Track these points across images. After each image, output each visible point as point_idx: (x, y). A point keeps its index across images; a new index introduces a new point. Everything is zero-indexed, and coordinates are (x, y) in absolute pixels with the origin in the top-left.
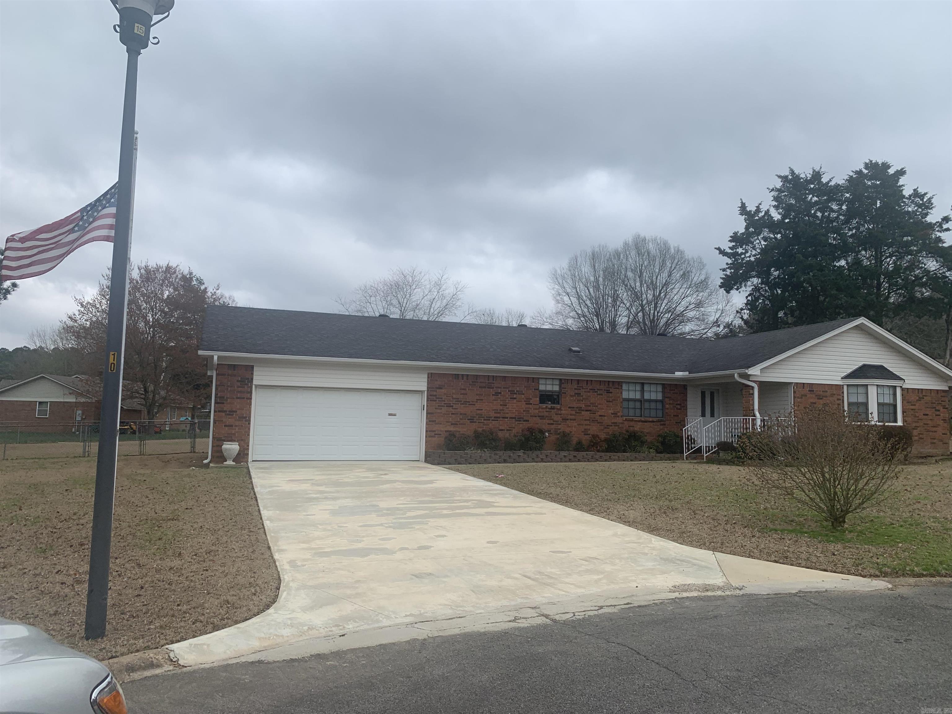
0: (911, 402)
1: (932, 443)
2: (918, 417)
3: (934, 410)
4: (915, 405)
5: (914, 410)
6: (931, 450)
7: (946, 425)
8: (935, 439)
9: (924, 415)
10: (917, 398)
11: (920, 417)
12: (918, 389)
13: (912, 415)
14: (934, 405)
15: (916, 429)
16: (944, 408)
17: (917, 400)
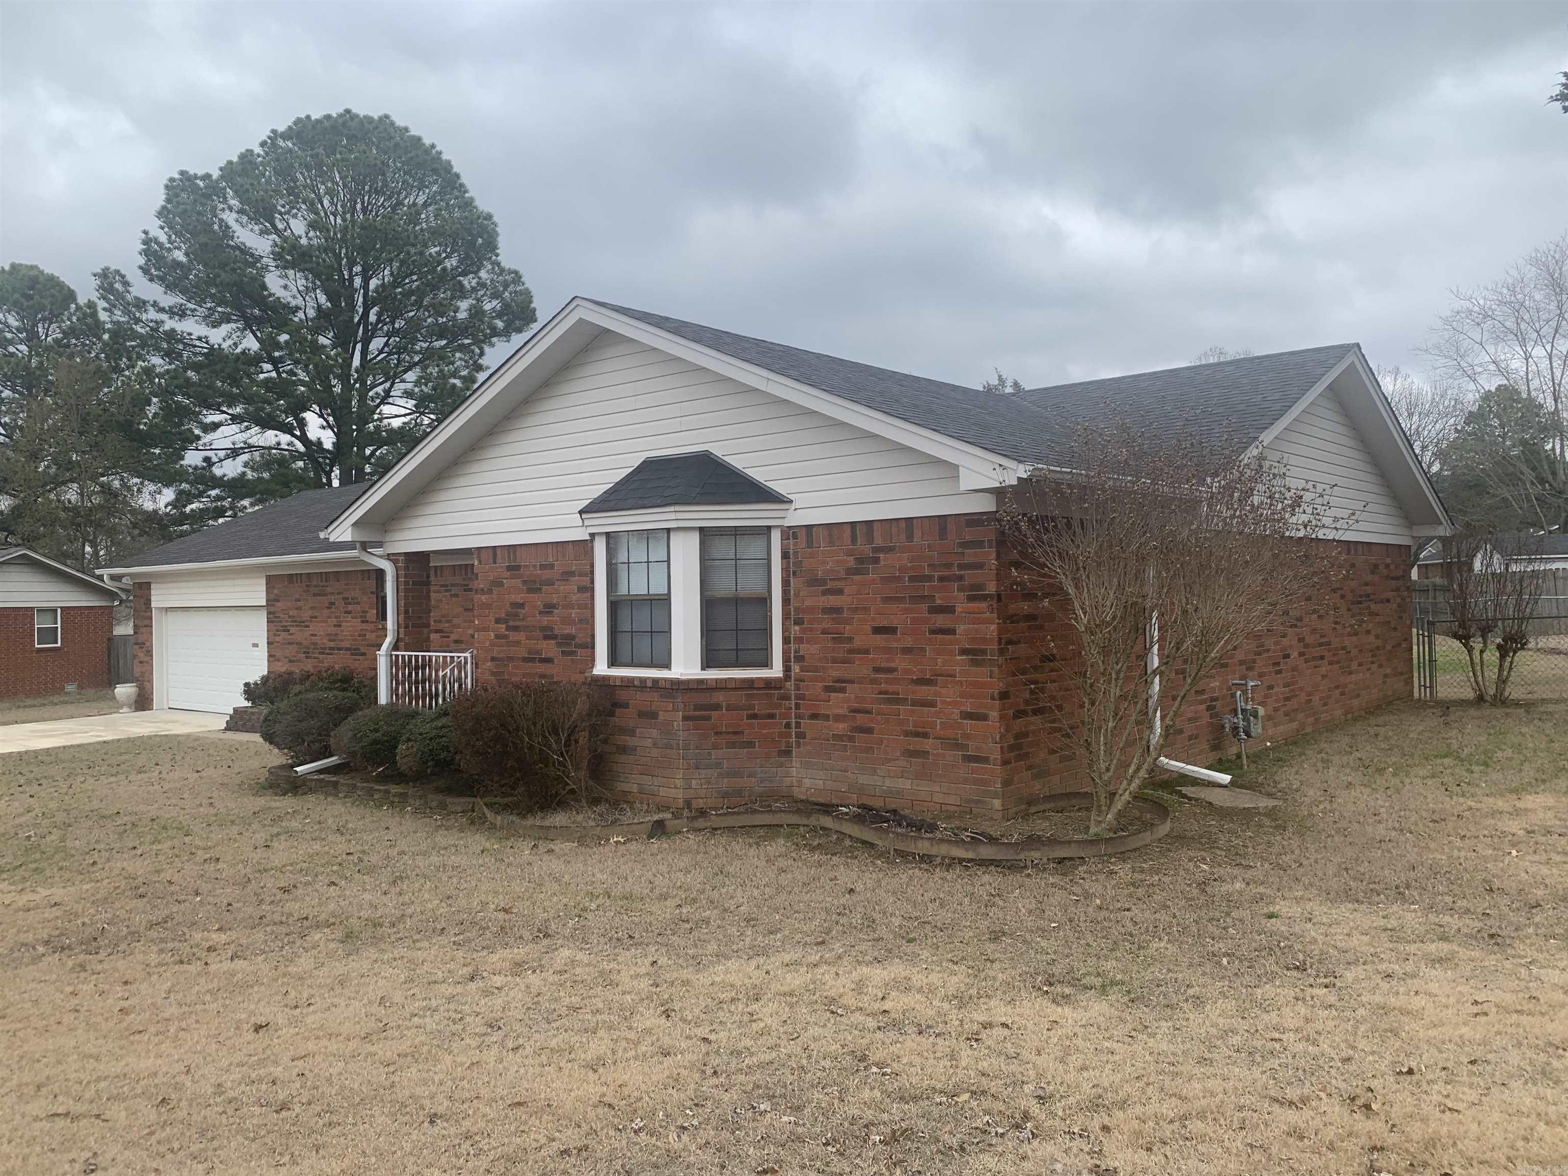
0: (823, 582)
1: (911, 754)
2: (850, 639)
3: (924, 607)
4: (840, 592)
5: (838, 610)
6: (905, 784)
7: (981, 674)
8: (925, 735)
9: (878, 630)
10: (851, 562)
11: (858, 642)
12: (853, 524)
13: (824, 632)
14: (926, 588)
15: (843, 690)
16: (971, 599)
17: (851, 572)
